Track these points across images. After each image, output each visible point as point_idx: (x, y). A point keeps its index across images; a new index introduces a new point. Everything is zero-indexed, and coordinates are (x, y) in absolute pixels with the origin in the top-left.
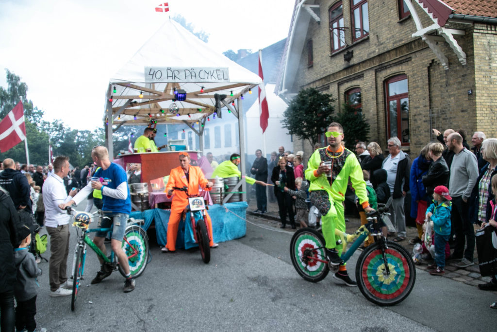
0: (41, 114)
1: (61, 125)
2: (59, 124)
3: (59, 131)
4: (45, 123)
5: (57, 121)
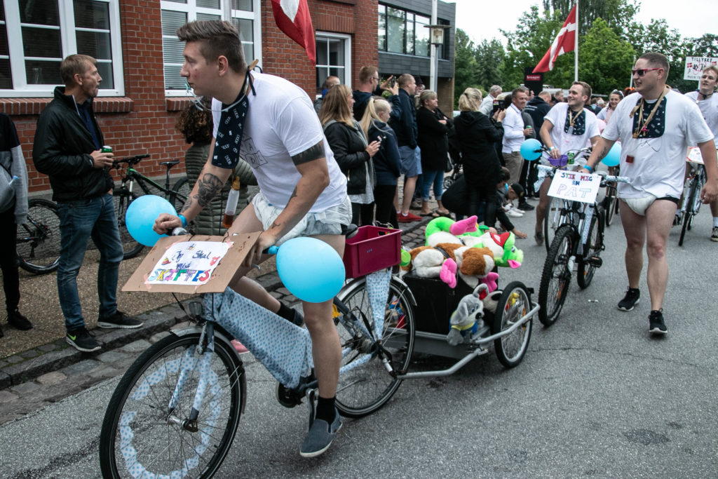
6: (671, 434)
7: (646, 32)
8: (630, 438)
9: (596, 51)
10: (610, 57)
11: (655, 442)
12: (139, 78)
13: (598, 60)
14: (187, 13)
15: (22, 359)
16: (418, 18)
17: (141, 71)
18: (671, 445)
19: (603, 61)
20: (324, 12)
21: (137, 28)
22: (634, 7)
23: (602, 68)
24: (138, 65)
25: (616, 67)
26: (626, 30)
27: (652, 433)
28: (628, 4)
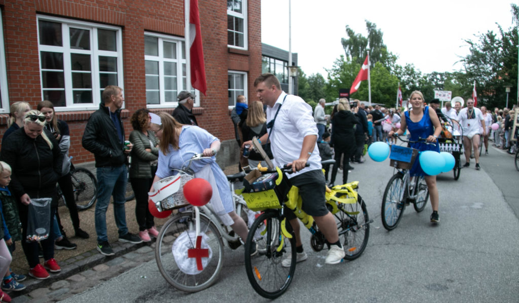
0: (394, 59)
1: (412, 70)
2: (410, 68)
3: (410, 75)
4: (397, 67)
5: (409, 65)
6: (449, 285)
7: (404, 70)
8: (428, 288)
9: (378, 80)
10: (385, 83)
11: (442, 289)
12: (133, 98)
13: (379, 85)
14: (158, 62)
15: (83, 257)
16: (277, 61)
17: (134, 95)
18: (450, 290)
19: (382, 86)
20: (232, 59)
21: (132, 71)
22: (396, 56)
23: (381, 90)
24: (133, 91)
25: (389, 89)
26: (393, 69)
27: (439, 285)
28: (393, 55)
